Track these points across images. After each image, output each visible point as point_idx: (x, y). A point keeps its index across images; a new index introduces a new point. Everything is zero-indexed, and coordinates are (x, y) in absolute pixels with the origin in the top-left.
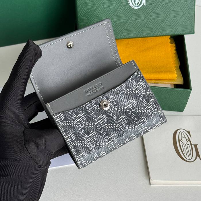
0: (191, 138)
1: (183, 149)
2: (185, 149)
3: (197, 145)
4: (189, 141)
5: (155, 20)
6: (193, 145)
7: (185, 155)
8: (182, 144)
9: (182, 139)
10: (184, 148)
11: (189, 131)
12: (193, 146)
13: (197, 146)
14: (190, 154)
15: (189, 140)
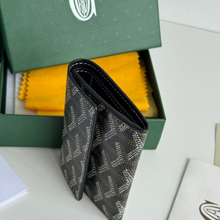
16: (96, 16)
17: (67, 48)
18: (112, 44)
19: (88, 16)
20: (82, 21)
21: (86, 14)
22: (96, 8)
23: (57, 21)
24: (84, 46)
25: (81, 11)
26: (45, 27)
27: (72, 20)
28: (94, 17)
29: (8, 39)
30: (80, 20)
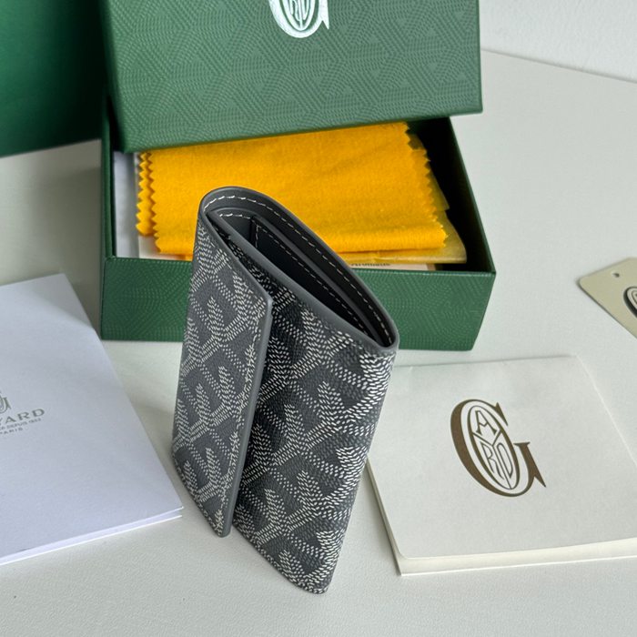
0: (507, 424)
1: (488, 459)
2: (494, 457)
3: (528, 443)
4: (501, 434)
5: (362, 73)
6: (516, 444)
7: (495, 475)
8: (482, 444)
9: (479, 431)
10: (489, 455)
11: (498, 405)
12: (517, 449)
13: (529, 446)
14: (510, 471)
15: (502, 431)
16: (328, 27)
17: (254, 100)
18: (362, 98)
19: (309, 27)
20: (294, 38)
21: (304, 22)
22: (330, 10)
23: (236, 36)
24: (296, 97)
25: (294, 15)
26: (207, 47)
27: (270, 34)
28: (322, 31)
29: (119, 69)
30: (290, 37)
